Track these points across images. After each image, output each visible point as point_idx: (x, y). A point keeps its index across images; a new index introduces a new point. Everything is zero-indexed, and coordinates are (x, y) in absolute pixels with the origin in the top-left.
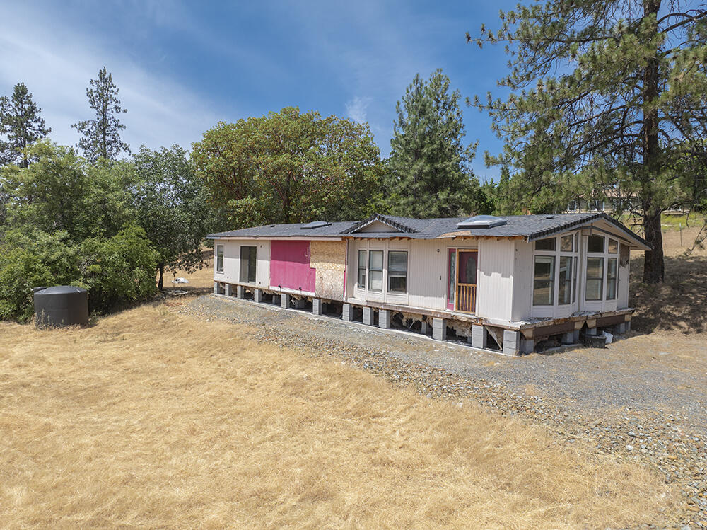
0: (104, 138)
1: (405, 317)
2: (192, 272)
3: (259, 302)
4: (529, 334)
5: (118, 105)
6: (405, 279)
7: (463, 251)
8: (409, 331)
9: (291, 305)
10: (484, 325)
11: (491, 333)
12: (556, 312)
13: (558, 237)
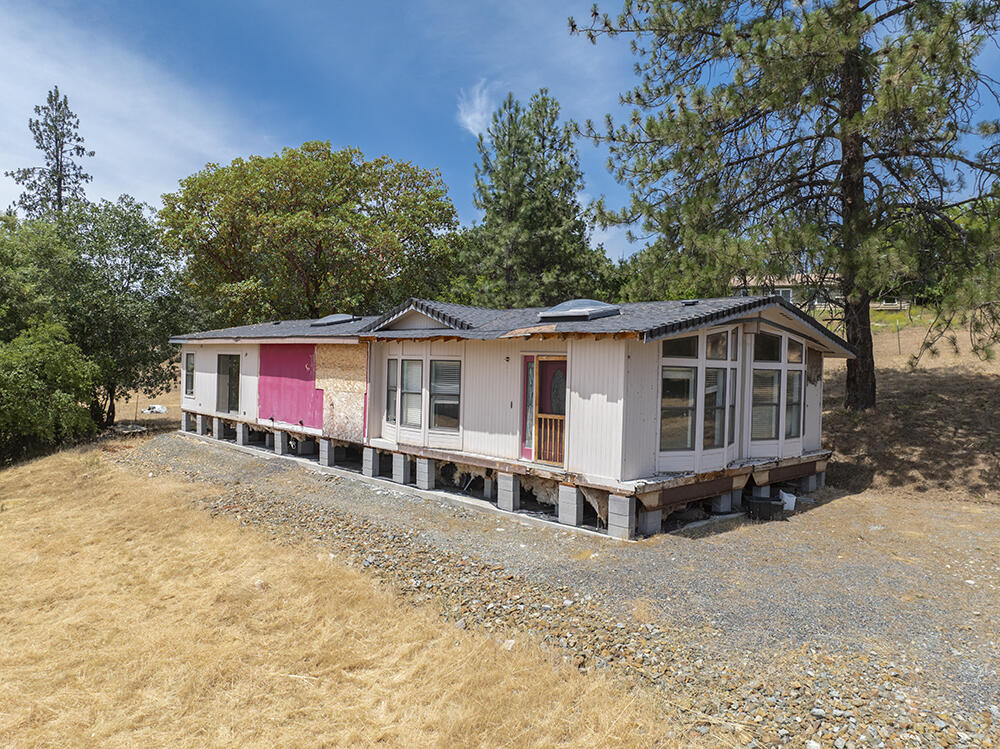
0: (59, 194)
1: (459, 470)
2: (154, 396)
3: (244, 444)
4: (651, 501)
5: (80, 144)
6: (457, 407)
7: (544, 359)
8: (465, 494)
9: (289, 450)
10: (577, 486)
11: (589, 498)
12: (700, 461)
13: (703, 333)
